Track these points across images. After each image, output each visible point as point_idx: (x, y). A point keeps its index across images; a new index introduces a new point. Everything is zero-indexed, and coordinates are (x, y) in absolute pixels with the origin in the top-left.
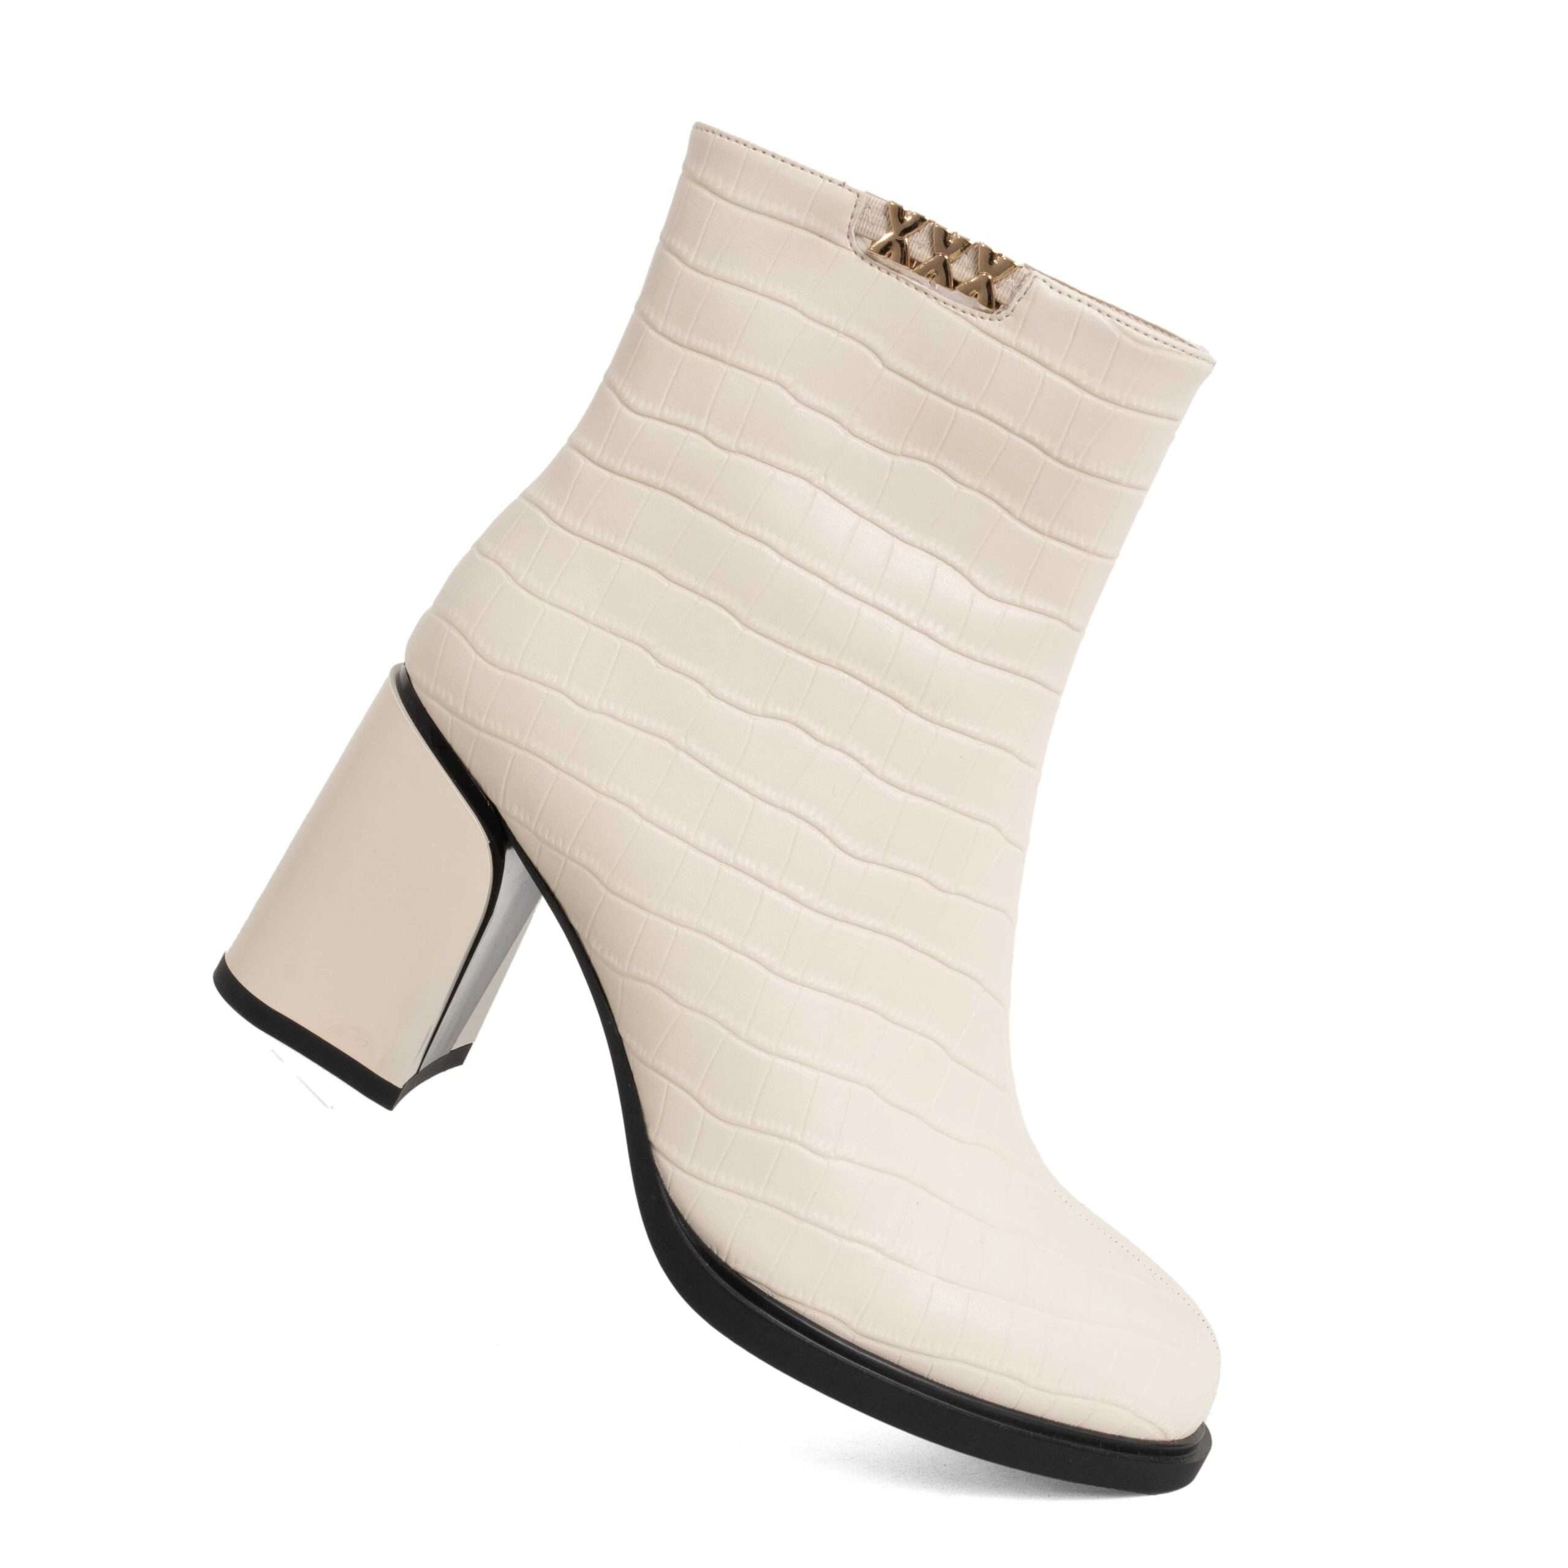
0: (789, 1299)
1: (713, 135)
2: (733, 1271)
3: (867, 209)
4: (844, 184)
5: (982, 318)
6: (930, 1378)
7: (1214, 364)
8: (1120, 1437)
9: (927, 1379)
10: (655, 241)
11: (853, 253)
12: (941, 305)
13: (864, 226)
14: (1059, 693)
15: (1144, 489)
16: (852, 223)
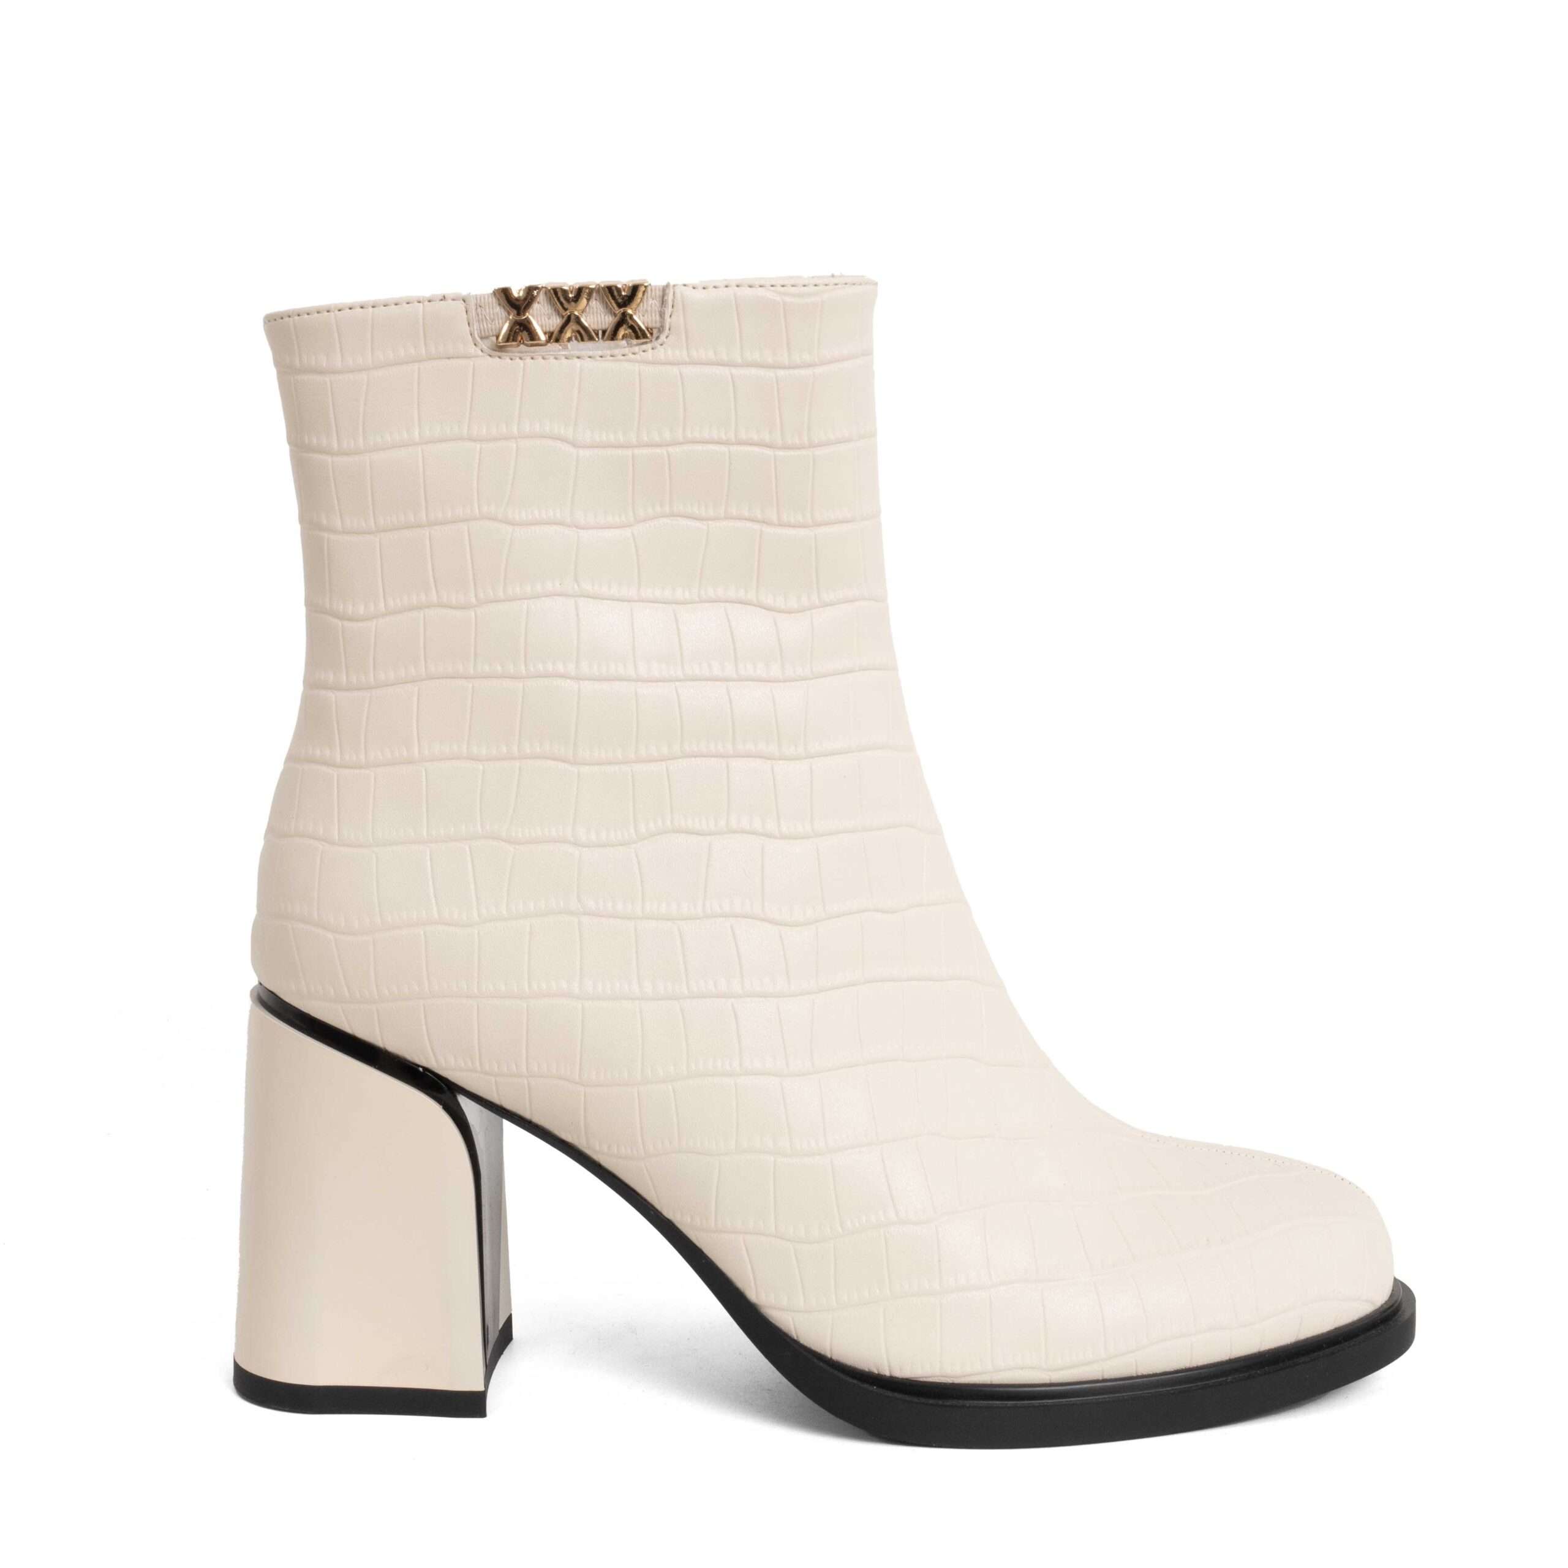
0: (969, 1375)
1: (291, 319)
2: (902, 1379)
3: (479, 309)
4: (444, 297)
5: (644, 351)
6: (1140, 1374)
7: (876, 284)
8: (1336, 1329)
9: (1138, 1377)
10: (285, 449)
11: (488, 357)
12: (599, 360)
13: (485, 326)
14: (895, 669)
15: (873, 435)
16: (472, 329)
